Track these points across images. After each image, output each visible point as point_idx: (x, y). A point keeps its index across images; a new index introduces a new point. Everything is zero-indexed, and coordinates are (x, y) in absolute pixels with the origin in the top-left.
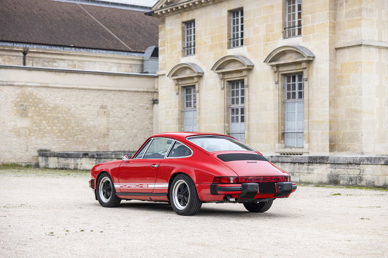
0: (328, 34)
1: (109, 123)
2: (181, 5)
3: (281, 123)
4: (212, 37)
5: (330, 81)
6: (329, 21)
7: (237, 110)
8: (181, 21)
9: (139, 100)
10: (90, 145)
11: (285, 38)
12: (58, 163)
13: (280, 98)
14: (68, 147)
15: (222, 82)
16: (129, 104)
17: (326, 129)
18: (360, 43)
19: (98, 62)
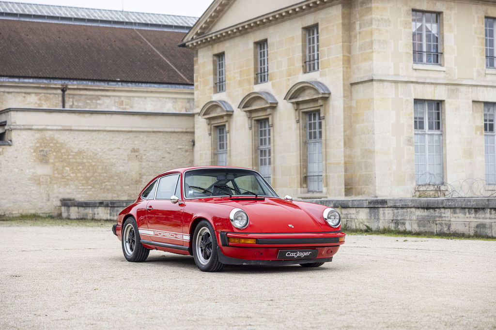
0: (341, 69)
1: (143, 168)
2: (210, 36)
3: (303, 165)
4: (240, 71)
5: (344, 118)
6: (342, 54)
7: (265, 151)
8: (212, 54)
9: (176, 141)
10: (119, 193)
11: (305, 72)
12: (79, 213)
13: (301, 138)
14: (95, 196)
15: (250, 121)
16: (165, 146)
17: (342, 171)
18: (371, 78)
19: (150, 97)
